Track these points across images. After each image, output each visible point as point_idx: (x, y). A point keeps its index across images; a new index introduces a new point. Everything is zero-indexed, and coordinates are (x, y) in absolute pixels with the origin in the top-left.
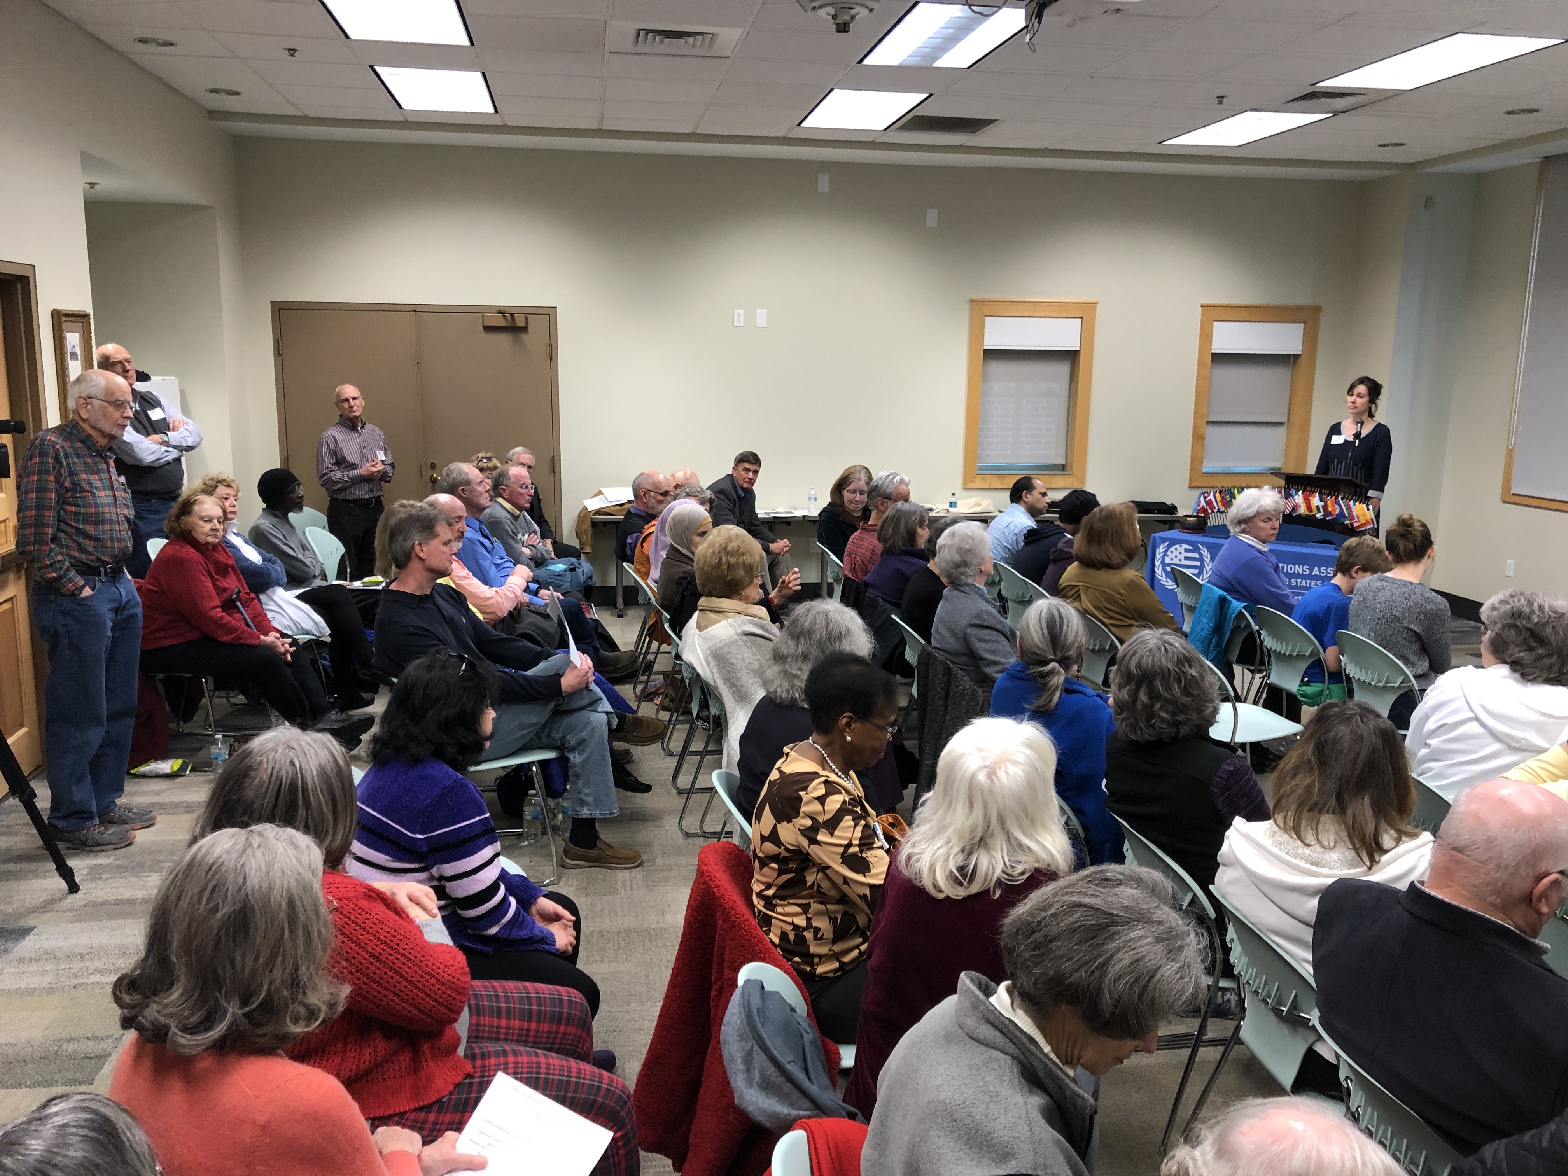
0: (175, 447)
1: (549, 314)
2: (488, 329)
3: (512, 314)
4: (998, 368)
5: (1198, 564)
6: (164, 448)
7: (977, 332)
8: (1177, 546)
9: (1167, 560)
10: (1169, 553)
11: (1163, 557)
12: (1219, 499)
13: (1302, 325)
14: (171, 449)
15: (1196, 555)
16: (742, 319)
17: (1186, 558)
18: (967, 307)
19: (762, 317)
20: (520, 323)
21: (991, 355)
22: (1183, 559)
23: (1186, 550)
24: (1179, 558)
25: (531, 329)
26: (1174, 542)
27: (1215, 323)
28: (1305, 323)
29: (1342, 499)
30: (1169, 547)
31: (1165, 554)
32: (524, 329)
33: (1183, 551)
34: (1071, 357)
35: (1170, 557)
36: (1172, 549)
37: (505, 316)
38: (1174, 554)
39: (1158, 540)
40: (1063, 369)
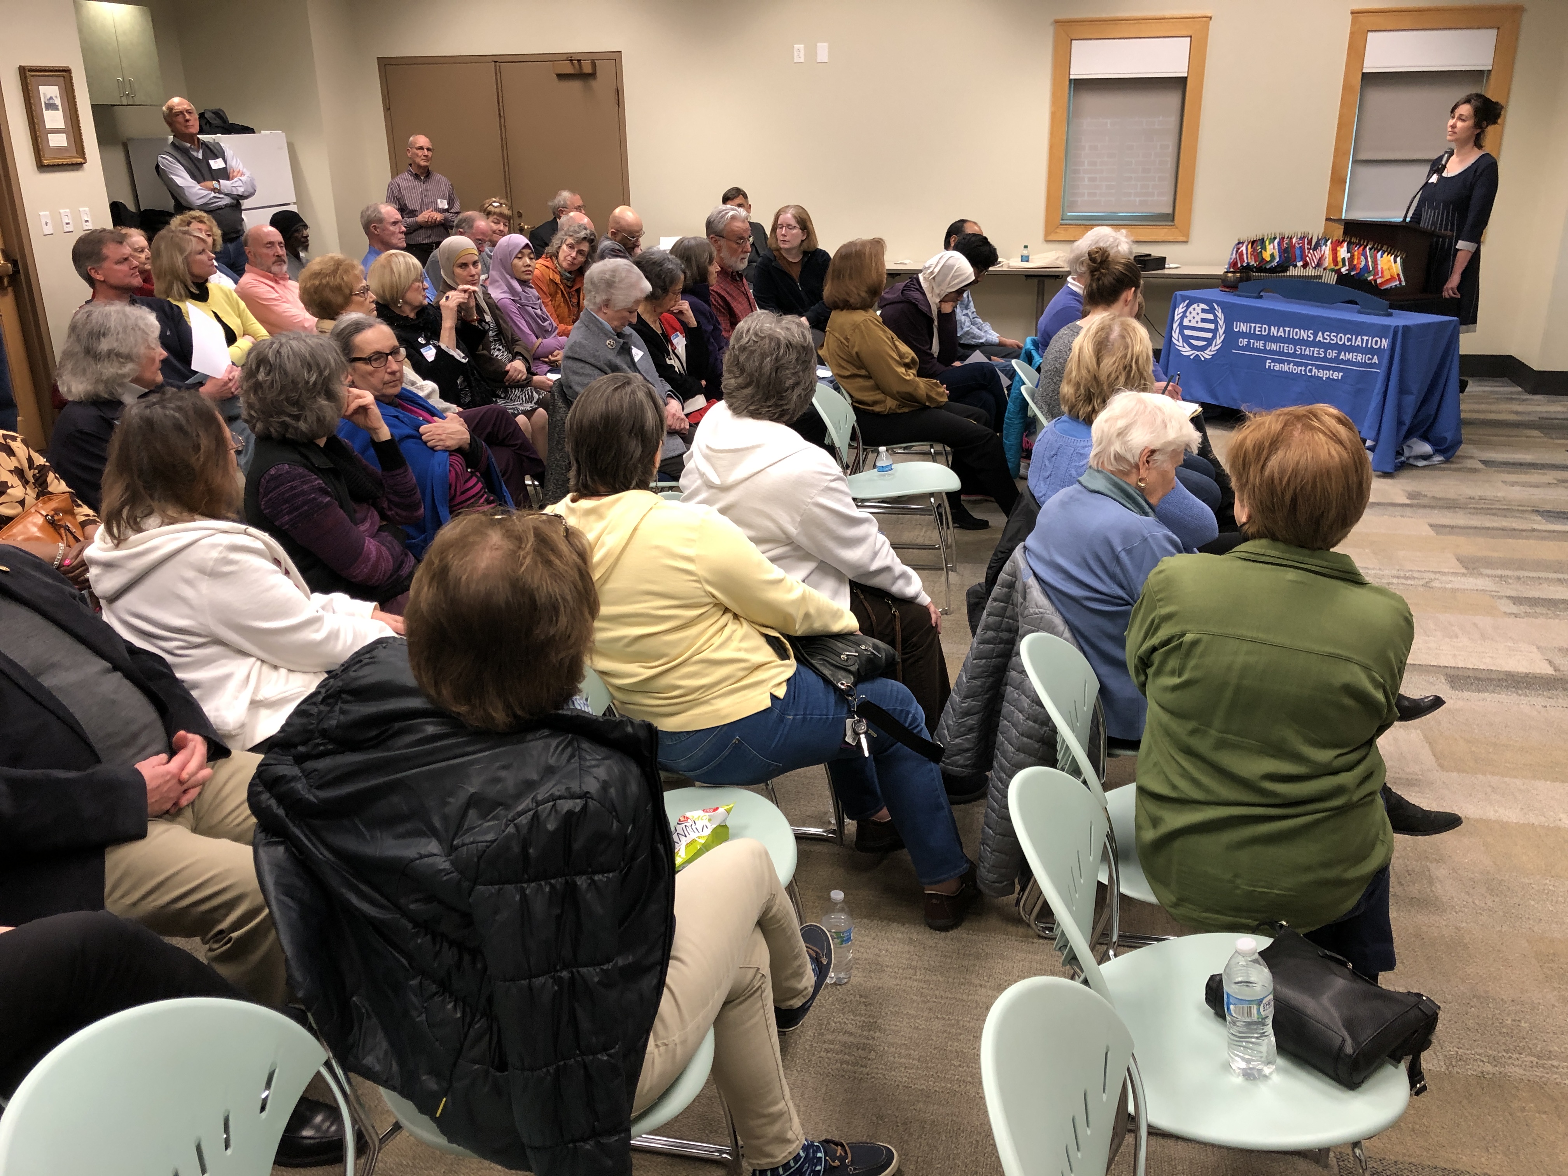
0: (226, 195)
1: (615, 58)
2: (561, 76)
3: (579, 61)
4: (1091, 101)
5: (1212, 326)
6: (213, 194)
7: (1062, 59)
8: (1195, 306)
9: (1186, 322)
10: (1188, 314)
11: (1182, 318)
12: (1250, 250)
13: (1495, 31)
14: (221, 196)
15: (1211, 317)
16: (802, 54)
17: (1203, 320)
18: (1051, 30)
19: (823, 52)
20: (587, 69)
21: (1081, 85)
22: (1199, 320)
23: (1203, 311)
24: (1196, 319)
25: (598, 74)
26: (1193, 301)
27: (1370, 35)
28: (1498, 29)
29: (1370, 249)
30: (1188, 306)
31: (1184, 316)
32: (592, 75)
33: (1200, 312)
34: (1180, 83)
35: (1188, 319)
36: (1191, 309)
37: (573, 64)
38: (1192, 315)
39: (1179, 298)
40: (1172, 99)
